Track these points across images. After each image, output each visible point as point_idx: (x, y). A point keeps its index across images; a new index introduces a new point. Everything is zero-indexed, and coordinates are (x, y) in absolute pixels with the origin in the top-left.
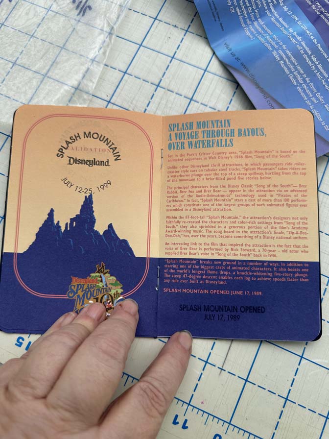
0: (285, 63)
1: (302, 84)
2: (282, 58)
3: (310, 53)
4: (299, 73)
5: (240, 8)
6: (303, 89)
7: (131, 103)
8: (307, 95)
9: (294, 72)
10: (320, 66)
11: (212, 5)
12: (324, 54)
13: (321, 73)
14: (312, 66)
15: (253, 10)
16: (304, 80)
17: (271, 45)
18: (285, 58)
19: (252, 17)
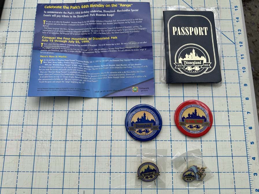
3: (115, 65)
4: (121, 74)
5: (84, 79)
6: (127, 76)
10: (121, 65)
11: (78, 90)
12: (117, 61)
13: (125, 66)
15: (86, 75)
16: (124, 73)
17: (104, 77)
18: (113, 75)
19: (89, 76)
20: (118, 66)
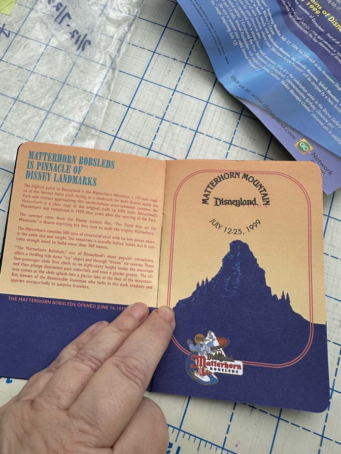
0: (295, 91)
1: (316, 110)
2: (291, 88)
3: (317, 80)
4: (311, 101)
5: (242, 41)
6: (317, 115)
7: (138, 137)
8: (323, 121)
9: (306, 99)
10: (329, 92)
11: (216, 39)
12: (331, 80)
13: (332, 99)
14: (322, 92)
15: (254, 42)
16: (316, 106)
17: (278, 74)
18: (294, 87)
19: (254, 48)
20: (320, 87)
